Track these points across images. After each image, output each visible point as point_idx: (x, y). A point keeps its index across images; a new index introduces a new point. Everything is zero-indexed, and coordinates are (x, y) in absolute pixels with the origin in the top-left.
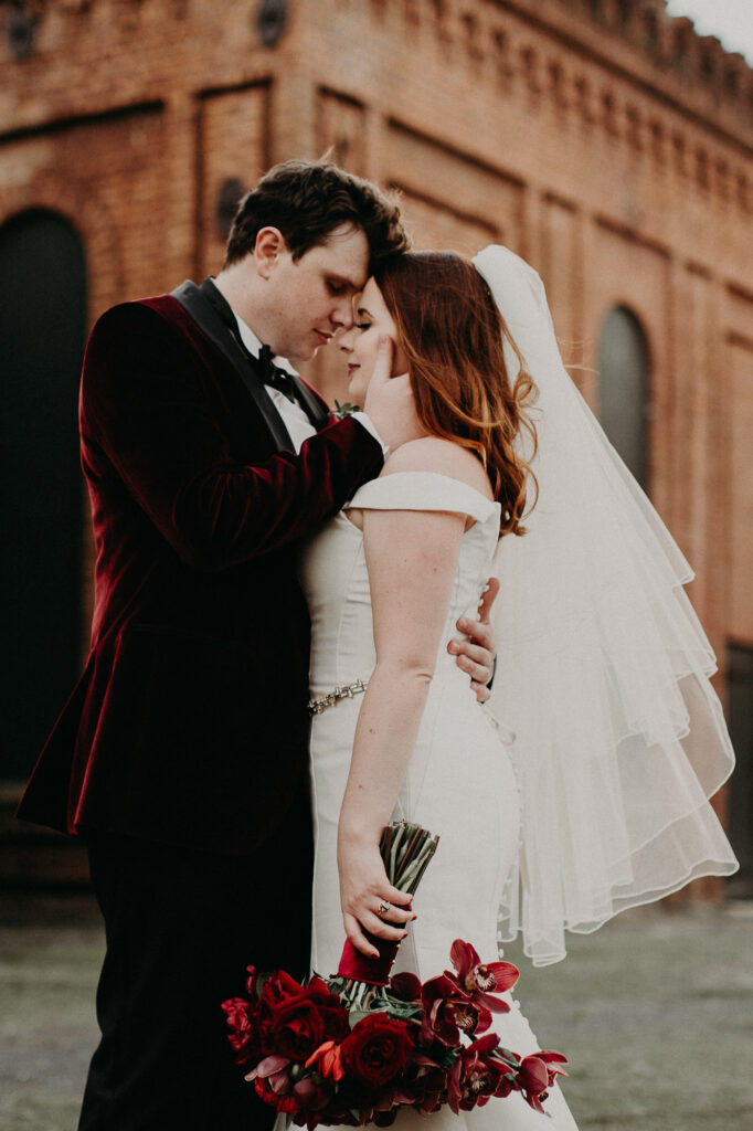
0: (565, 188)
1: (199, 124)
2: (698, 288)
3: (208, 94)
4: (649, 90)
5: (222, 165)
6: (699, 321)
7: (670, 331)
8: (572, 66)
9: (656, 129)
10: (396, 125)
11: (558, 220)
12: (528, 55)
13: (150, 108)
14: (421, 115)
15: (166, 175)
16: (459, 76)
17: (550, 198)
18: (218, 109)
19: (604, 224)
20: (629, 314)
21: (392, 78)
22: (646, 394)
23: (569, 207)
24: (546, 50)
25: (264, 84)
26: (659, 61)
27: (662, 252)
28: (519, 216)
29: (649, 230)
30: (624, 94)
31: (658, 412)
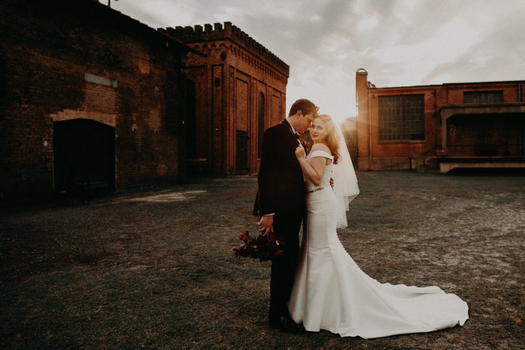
0: (256, 77)
1: (212, 70)
2: (270, 89)
3: (213, 66)
4: (266, 63)
5: (216, 75)
6: (270, 94)
7: (267, 95)
8: (257, 60)
9: (266, 68)
10: (238, 70)
11: (255, 81)
12: (252, 59)
13: (205, 66)
14: (240, 69)
15: (207, 76)
16: (244, 63)
17: (254, 78)
18: (215, 68)
19: (259, 81)
20: (262, 93)
21: (237, 64)
22: (264, 104)
23: (256, 79)
24: (254, 58)
25: (222, 65)
26: (267, 58)
27: (266, 84)
28: (250, 81)
29: (264, 82)
30: (262, 63)
31: (265, 106)
